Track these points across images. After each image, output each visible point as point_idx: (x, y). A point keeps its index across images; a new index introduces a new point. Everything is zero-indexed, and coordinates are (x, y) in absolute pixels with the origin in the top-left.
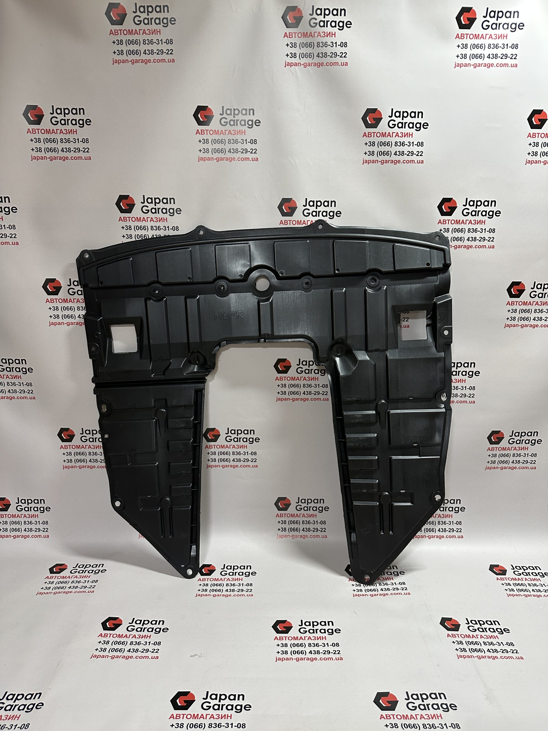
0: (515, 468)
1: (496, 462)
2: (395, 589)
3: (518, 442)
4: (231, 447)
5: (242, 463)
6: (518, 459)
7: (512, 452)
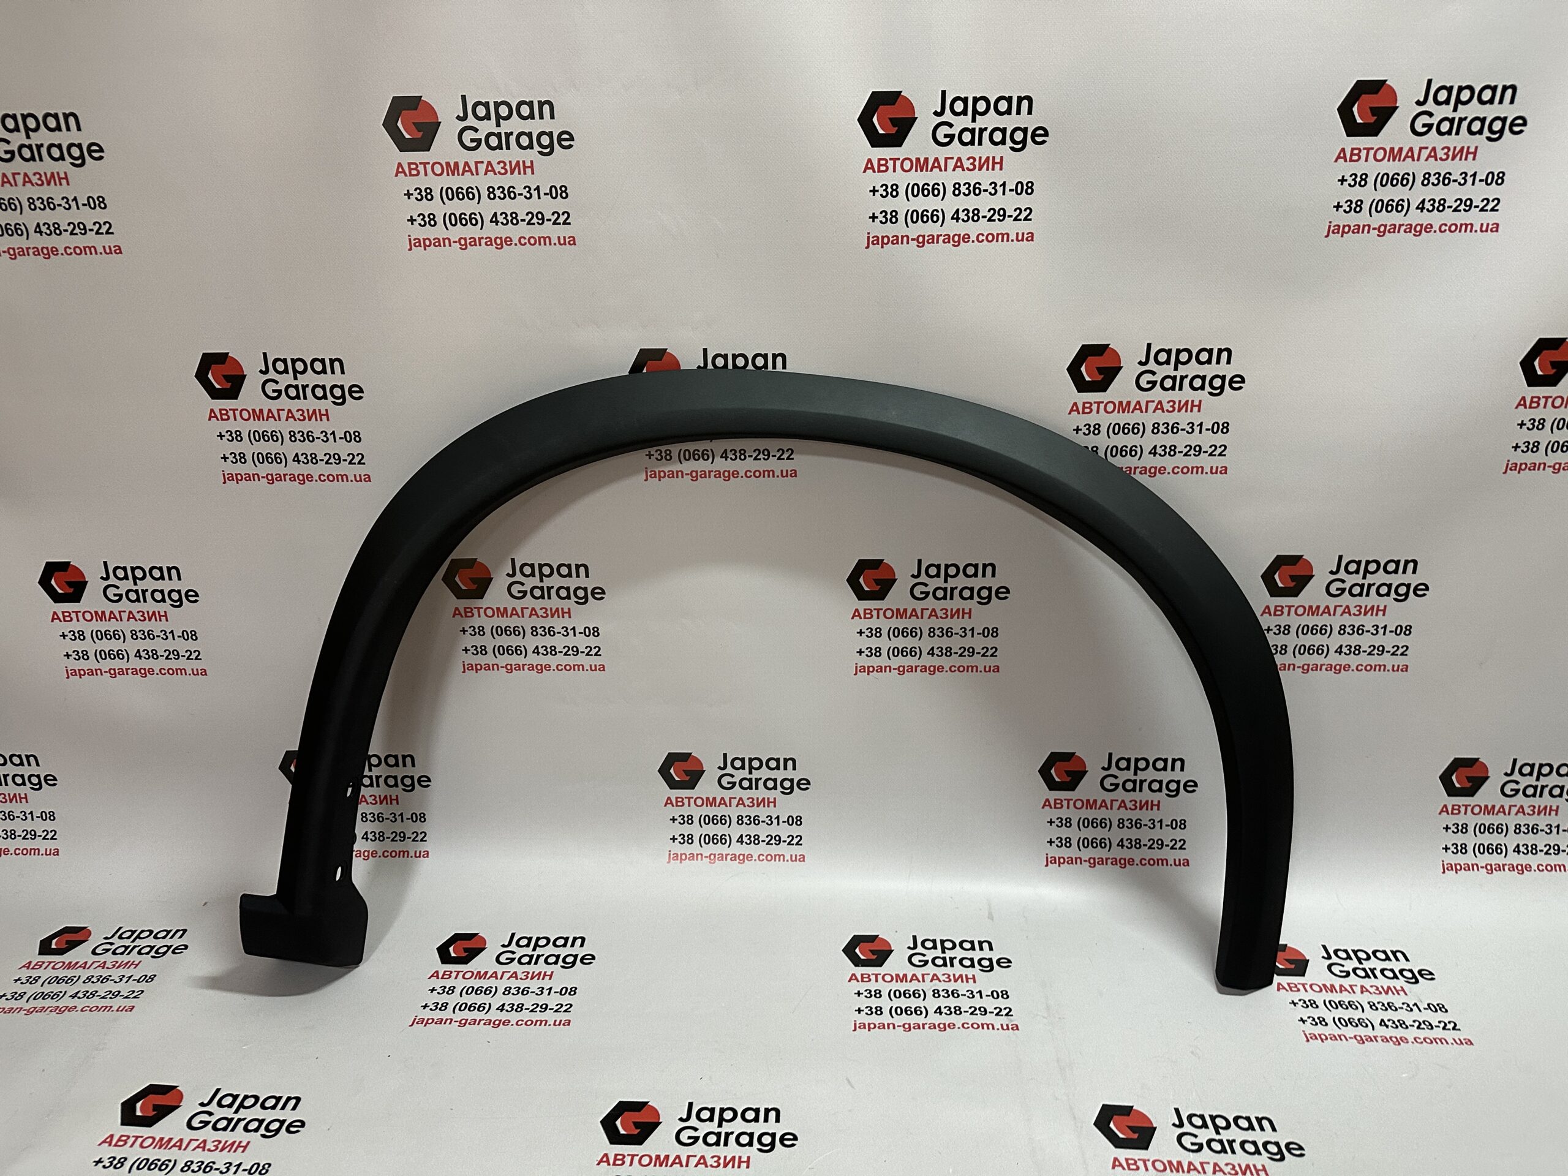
0: (1347, 667)
1: (1290, 650)
2: (977, 1012)
3: (1356, 590)
4: (527, 612)
5: (561, 659)
6: (1354, 640)
7: (1336, 621)
